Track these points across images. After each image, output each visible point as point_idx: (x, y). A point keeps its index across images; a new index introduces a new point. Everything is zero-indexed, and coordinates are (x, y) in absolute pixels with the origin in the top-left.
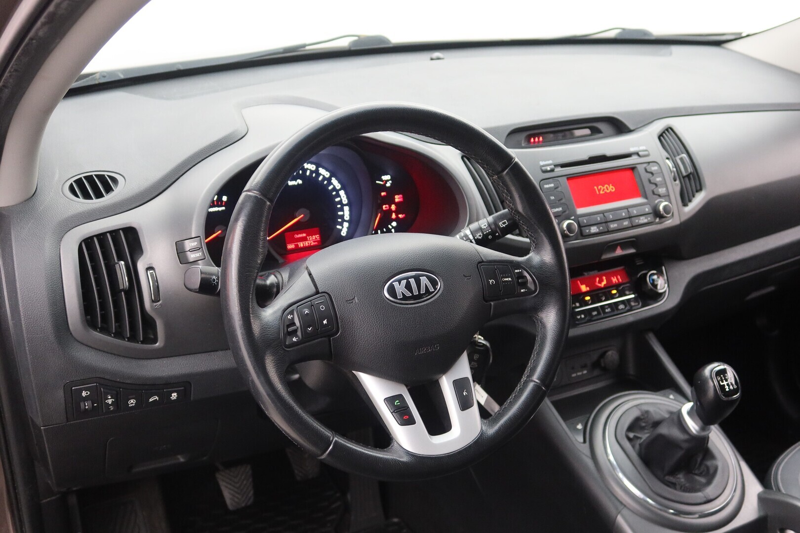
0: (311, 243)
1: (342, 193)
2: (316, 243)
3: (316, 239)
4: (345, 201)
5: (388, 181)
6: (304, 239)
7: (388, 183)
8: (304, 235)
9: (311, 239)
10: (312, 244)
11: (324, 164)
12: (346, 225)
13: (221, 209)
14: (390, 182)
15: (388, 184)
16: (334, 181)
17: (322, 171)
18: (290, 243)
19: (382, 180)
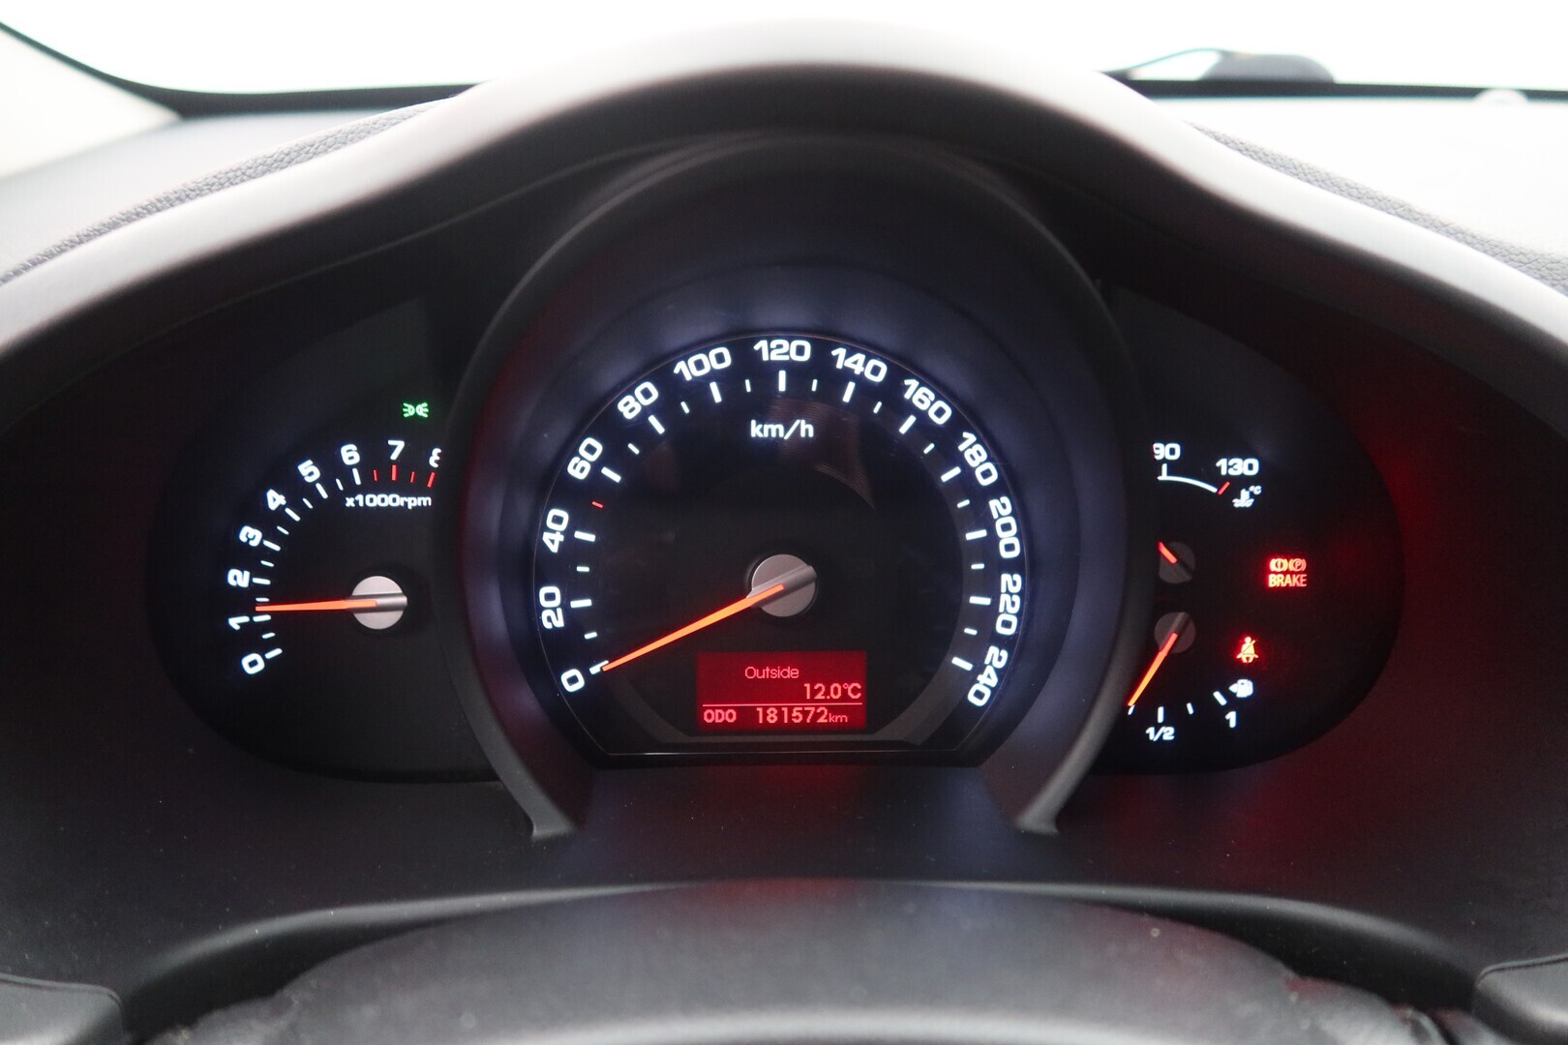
0: (817, 716)
1: (1001, 508)
2: (843, 718)
3: (845, 697)
4: (1009, 542)
5: (1243, 482)
6: (789, 692)
7: (1244, 494)
8: (792, 673)
9: (819, 696)
10: (822, 720)
11: (930, 363)
12: (997, 657)
13: (413, 502)
14: (1257, 490)
15: (1244, 501)
16: (973, 451)
17: (918, 394)
18: (720, 698)
19: (1215, 477)
